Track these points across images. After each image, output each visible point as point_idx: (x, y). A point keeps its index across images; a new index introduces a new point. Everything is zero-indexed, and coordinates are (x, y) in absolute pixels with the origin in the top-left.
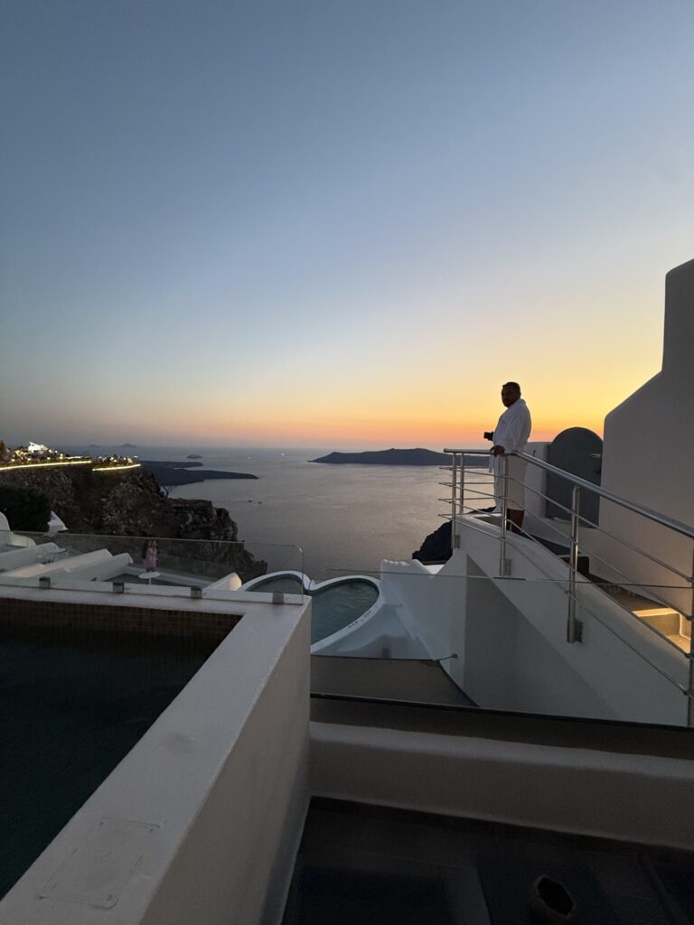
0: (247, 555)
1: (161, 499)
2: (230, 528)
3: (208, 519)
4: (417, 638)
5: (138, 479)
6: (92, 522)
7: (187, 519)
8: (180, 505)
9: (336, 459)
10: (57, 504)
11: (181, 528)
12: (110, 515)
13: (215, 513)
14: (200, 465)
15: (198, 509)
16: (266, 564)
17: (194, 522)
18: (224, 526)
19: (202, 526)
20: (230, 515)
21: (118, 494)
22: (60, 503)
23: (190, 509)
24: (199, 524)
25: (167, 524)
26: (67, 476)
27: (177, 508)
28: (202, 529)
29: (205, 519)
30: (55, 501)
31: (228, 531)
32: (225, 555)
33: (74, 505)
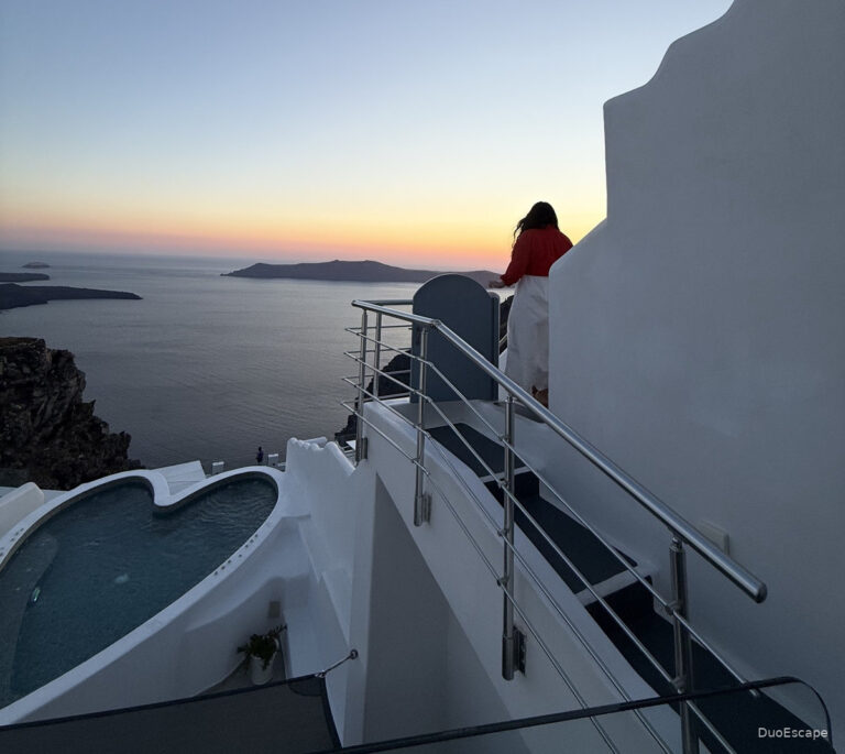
0: (96, 426)
2: (73, 382)
3: (33, 370)
4: (322, 579)
9: (262, 271)
13: (48, 357)
15: (18, 352)
16: (128, 436)
18: (61, 379)
19: (19, 381)
20: (75, 360)
24: (13, 378)
28: (18, 387)
29: (27, 370)
31: (66, 387)
32: (56, 428)
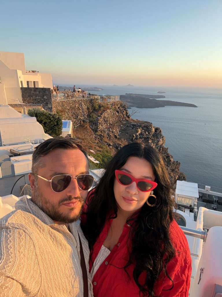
0: (169, 156)
1: (127, 119)
2: (161, 140)
5: (117, 107)
6: (93, 128)
7: (137, 132)
8: (135, 124)
10: (80, 118)
11: (134, 136)
12: (102, 126)
14: (163, 97)
15: (145, 126)
16: (180, 163)
17: (141, 134)
18: (157, 138)
19: (145, 136)
20: (162, 132)
21: (106, 115)
22: (81, 118)
23: (140, 126)
25: (127, 133)
26: (85, 105)
27: (134, 125)
28: (145, 138)
30: (79, 117)
33: (87, 119)
